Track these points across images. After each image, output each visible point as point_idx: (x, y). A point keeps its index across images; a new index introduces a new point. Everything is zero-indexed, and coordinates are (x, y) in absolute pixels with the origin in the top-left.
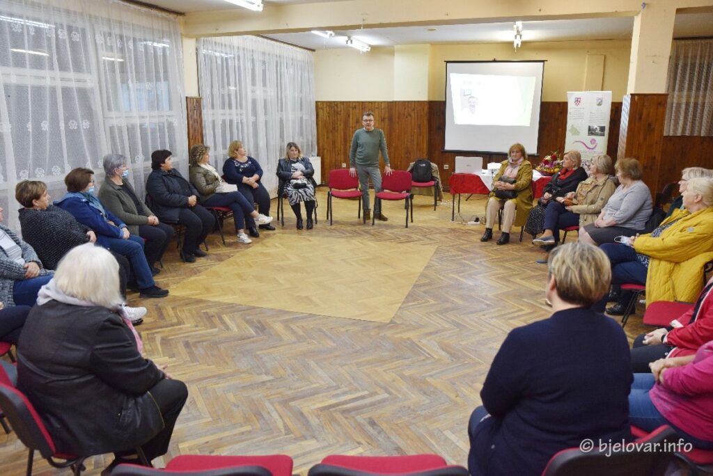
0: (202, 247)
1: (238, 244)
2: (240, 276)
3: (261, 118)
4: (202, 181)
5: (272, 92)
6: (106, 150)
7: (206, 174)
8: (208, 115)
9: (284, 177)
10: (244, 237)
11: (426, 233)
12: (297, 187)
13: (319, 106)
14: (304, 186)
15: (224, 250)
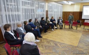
0: (47, 31)
1: (52, 31)
2: (52, 35)
3: (56, 13)
4: (48, 22)
5: (57, 10)
6: (35, 17)
7: (48, 21)
8: (49, 13)
9: (58, 22)
10: (53, 30)
11: (80, 31)
12: (60, 23)
13: (63, 12)
14: (61, 23)
15: (50, 31)
